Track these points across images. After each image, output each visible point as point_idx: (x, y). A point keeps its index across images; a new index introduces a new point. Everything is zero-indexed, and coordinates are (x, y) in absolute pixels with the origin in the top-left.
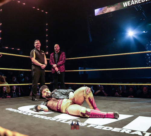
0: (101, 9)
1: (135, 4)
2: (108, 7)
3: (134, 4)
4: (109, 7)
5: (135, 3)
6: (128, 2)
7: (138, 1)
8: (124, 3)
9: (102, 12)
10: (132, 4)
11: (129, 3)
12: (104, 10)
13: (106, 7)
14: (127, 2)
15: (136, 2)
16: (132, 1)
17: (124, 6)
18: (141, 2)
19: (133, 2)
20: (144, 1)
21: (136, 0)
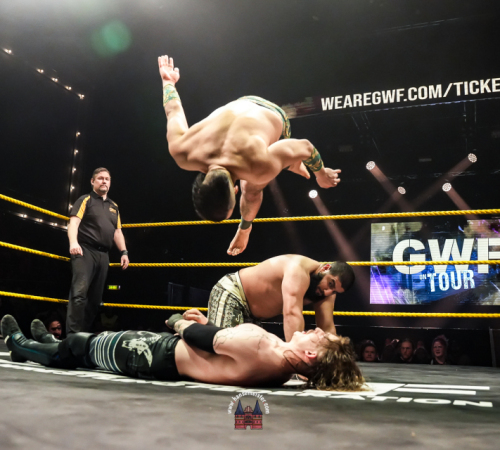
3: (351, 106)
5: (355, 105)
6: (337, 98)
7: (362, 100)
8: (323, 100)
11: (337, 102)
14: (332, 98)
15: (358, 103)
16: (348, 97)
17: (324, 108)
18: (370, 104)
19: (350, 101)
20: (379, 102)
21: (358, 98)
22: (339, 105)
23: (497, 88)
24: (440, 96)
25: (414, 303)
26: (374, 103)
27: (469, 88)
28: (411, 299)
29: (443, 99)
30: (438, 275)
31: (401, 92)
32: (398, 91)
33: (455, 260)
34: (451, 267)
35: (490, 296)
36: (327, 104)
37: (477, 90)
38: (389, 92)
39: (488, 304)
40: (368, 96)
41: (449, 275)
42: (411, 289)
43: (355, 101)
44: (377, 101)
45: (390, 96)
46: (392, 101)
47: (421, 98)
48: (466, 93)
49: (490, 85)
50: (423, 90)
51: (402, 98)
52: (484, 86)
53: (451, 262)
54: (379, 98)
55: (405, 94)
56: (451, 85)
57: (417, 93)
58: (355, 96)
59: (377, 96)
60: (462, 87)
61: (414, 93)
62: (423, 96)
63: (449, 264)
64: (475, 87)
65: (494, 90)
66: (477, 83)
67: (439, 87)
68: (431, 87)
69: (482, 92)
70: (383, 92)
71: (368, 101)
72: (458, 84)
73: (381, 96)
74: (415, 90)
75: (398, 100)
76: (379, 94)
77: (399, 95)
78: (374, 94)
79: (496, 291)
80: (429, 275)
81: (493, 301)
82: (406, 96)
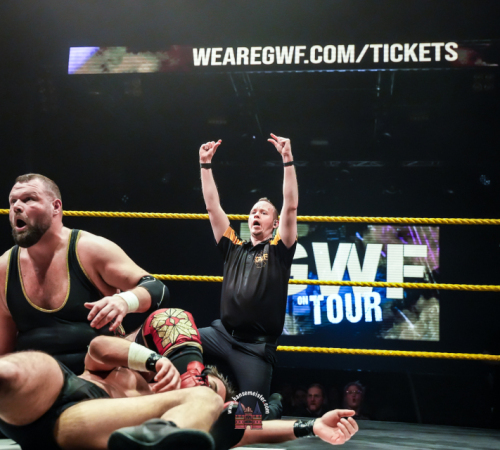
0: (99, 53)
1: (236, 66)
2: (128, 51)
3: (233, 63)
4: (135, 52)
5: (239, 63)
6: (215, 50)
7: (249, 56)
8: (195, 51)
9: (103, 66)
10: (225, 63)
11: (215, 56)
12: (109, 60)
13: (122, 50)
14: (209, 50)
15: (243, 60)
16: (230, 50)
17: (197, 63)
18: (259, 63)
19: (232, 55)
20: (271, 61)
21: (243, 52)
22: (218, 60)
23: (426, 56)
24: (352, 61)
25: (295, 333)
26: (265, 62)
27: (390, 53)
28: (291, 328)
29: (355, 65)
30: (326, 298)
31: (301, 51)
32: (298, 48)
33: (353, 280)
34: (346, 288)
35: (396, 327)
36: (202, 57)
37: (400, 57)
38: (285, 48)
39: (392, 337)
40: (257, 52)
41: (343, 299)
42: (291, 313)
43: (239, 56)
44: (268, 59)
45: (286, 55)
46: (289, 61)
47: (327, 61)
48: (386, 60)
49: (417, 51)
50: (330, 50)
51: (302, 59)
52: (409, 52)
53: (347, 282)
54: (272, 57)
55: (307, 53)
56: (366, 47)
57: (322, 54)
58: (239, 50)
59: (269, 52)
60: (381, 51)
61: (318, 54)
62: (330, 58)
63: (345, 285)
64: (398, 52)
65: (422, 59)
66: (400, 47)
67: (351, 48)
68: (341, 48)
69: (407, 60)
70: (278, 48)
71: (257, 59)
72: (376, 47)
73: (275, 53)
74: (320, 49)
75: (297, 61)
76: (272, 50)
77: (298, 55)
78: (265, 50)
79: (403, 320)
80: (313, 298)
81: (398, 333)
82: (307, 56)
